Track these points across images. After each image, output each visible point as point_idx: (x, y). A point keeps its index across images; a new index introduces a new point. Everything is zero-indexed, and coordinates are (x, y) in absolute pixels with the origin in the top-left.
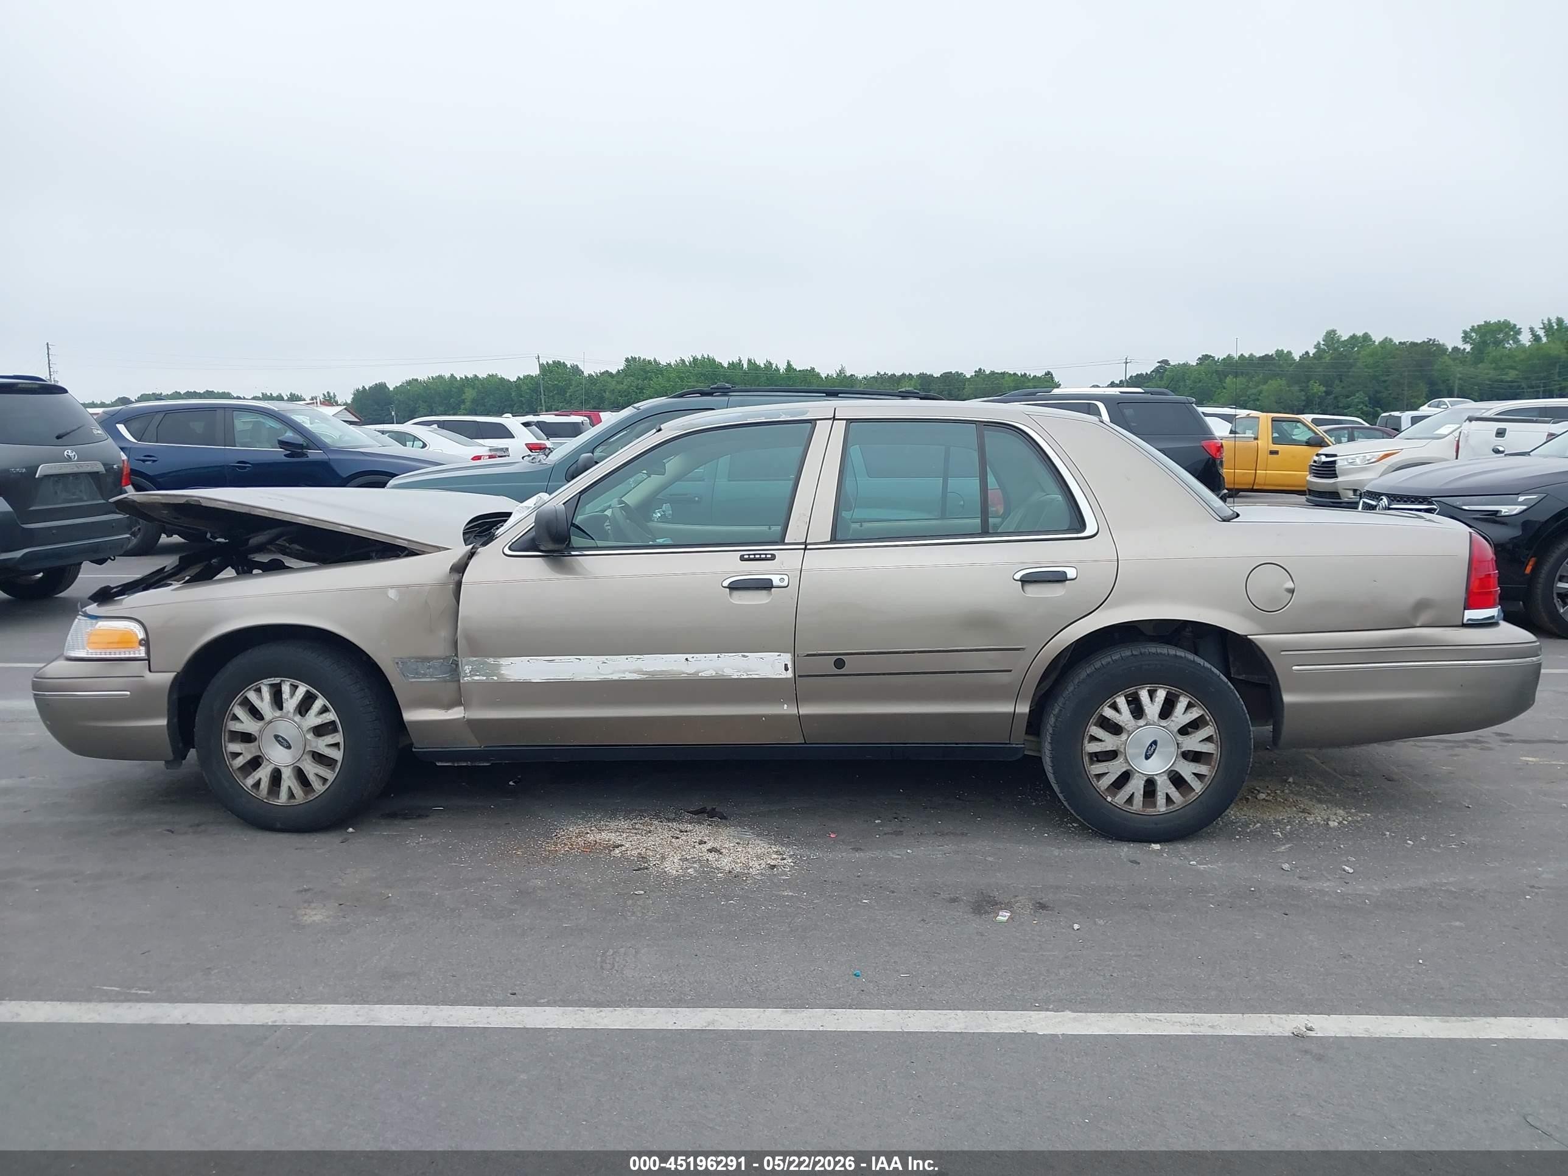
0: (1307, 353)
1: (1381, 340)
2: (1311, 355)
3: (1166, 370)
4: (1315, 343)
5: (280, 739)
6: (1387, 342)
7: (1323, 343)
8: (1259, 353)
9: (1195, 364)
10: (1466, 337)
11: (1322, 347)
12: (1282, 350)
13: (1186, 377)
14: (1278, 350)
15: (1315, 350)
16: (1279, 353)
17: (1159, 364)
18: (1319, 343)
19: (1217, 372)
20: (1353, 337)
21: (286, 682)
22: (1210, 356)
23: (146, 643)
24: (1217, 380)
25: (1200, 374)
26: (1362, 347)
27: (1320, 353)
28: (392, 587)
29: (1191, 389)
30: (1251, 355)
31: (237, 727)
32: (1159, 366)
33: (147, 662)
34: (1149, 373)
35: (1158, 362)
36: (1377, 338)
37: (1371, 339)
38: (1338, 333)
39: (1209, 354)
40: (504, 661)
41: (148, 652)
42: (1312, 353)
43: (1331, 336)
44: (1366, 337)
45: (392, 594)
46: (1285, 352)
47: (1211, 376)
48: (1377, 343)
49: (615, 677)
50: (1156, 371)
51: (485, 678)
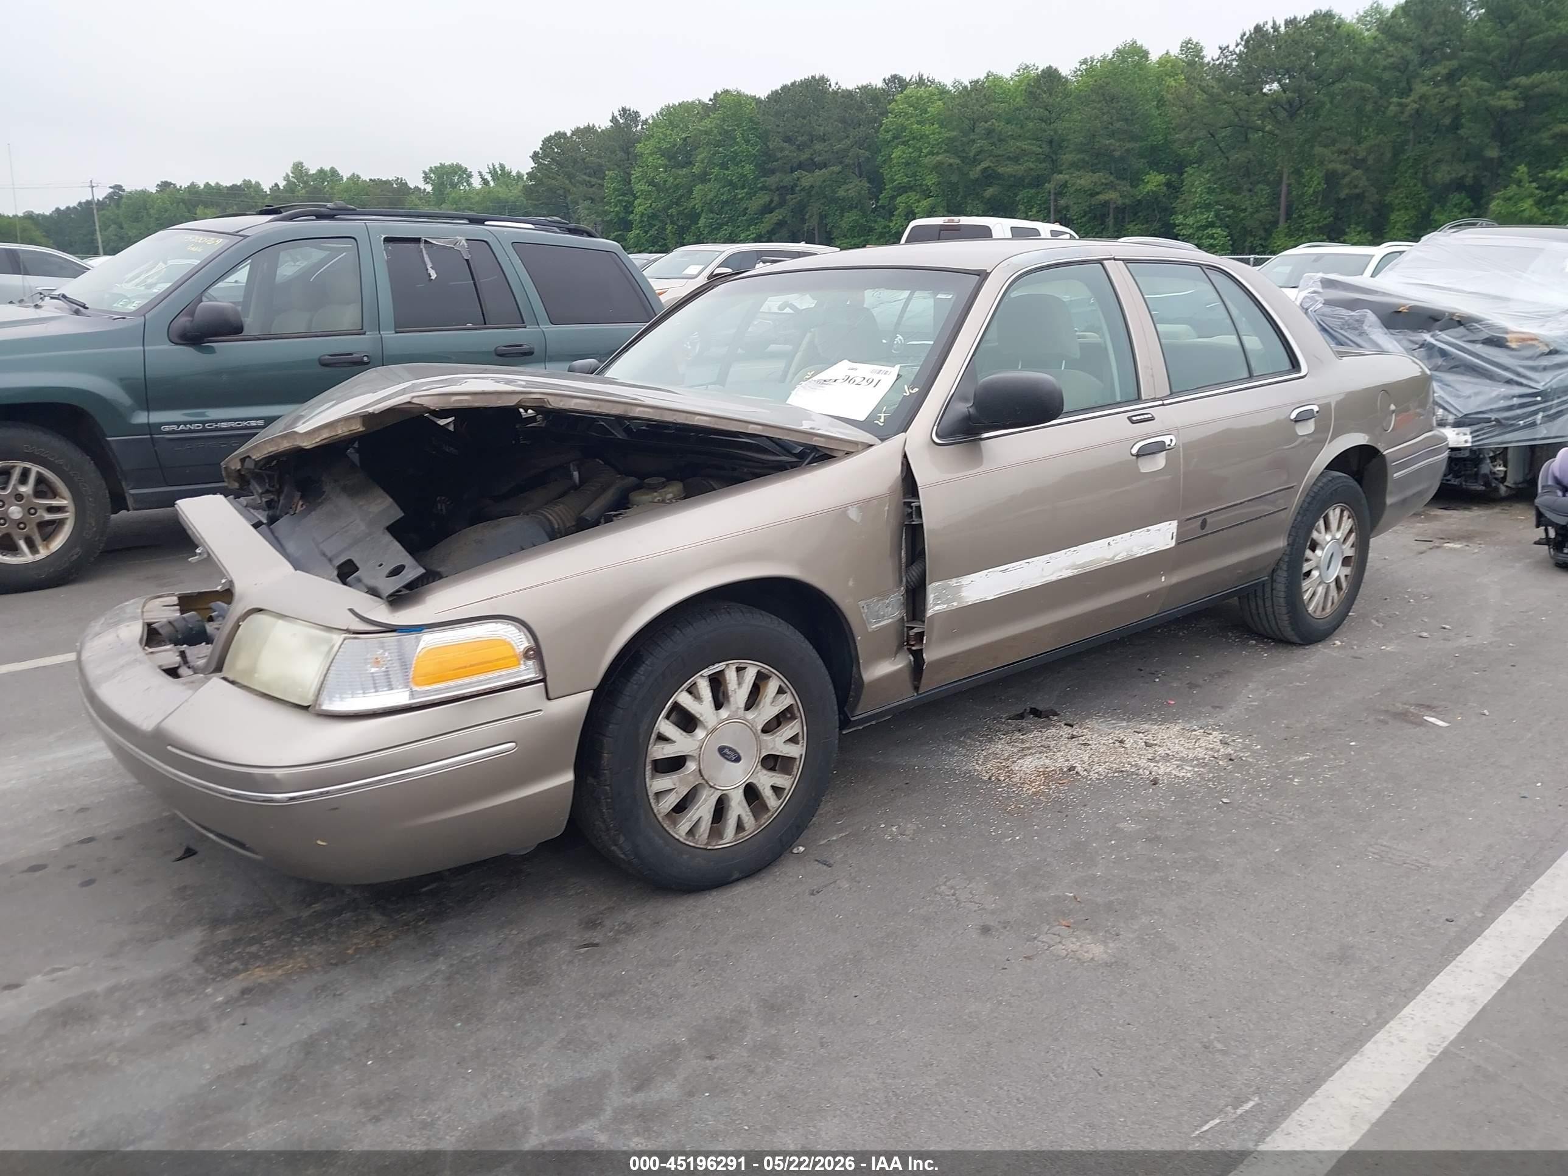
0: (276, 185)
1: (349, 176)
2: (281, 188)
3: (121, 197)
4: (284, 175)
5: (726, 750)
6: (354, 178)
7: (291, 175)
8: (226, 183)
9: (154, 191)
10: (426, 178)
11: (292, 179)
12: (250, 181)
13: (148, 206)
14: (245, 180)
15: (285, 183)
16: (247, 184)
17: (111, 190)
18: (288, 175)
19: (183, 201)
20: (321, 171)
21: (731, 666)
22: (171, 184)
23: (535, 653)
24: (186, 210)
25: (164, 203)
26: (331, 180)
27: (291, 187)
28: (852, 504)
29: (157, 219)
30: (217, 183)
31: (665, 751)
32: (113, 193)
33: (542, 684)
34: (101, 199)
35: (111, 187)
36: (345, 174)
37: (338, 174)
38: (306, 165)
39: (169, 181)
40: (966, 580)
41: (542, 668)
42: (282, 184)
43: (298, 168)
44: (333, 172)
45: (853, 514)
46: (254, 183)
47: (178, 206)
48: (345, 179)
49: (1054, 578)
50: (110, 197)
51: (945, 606)
